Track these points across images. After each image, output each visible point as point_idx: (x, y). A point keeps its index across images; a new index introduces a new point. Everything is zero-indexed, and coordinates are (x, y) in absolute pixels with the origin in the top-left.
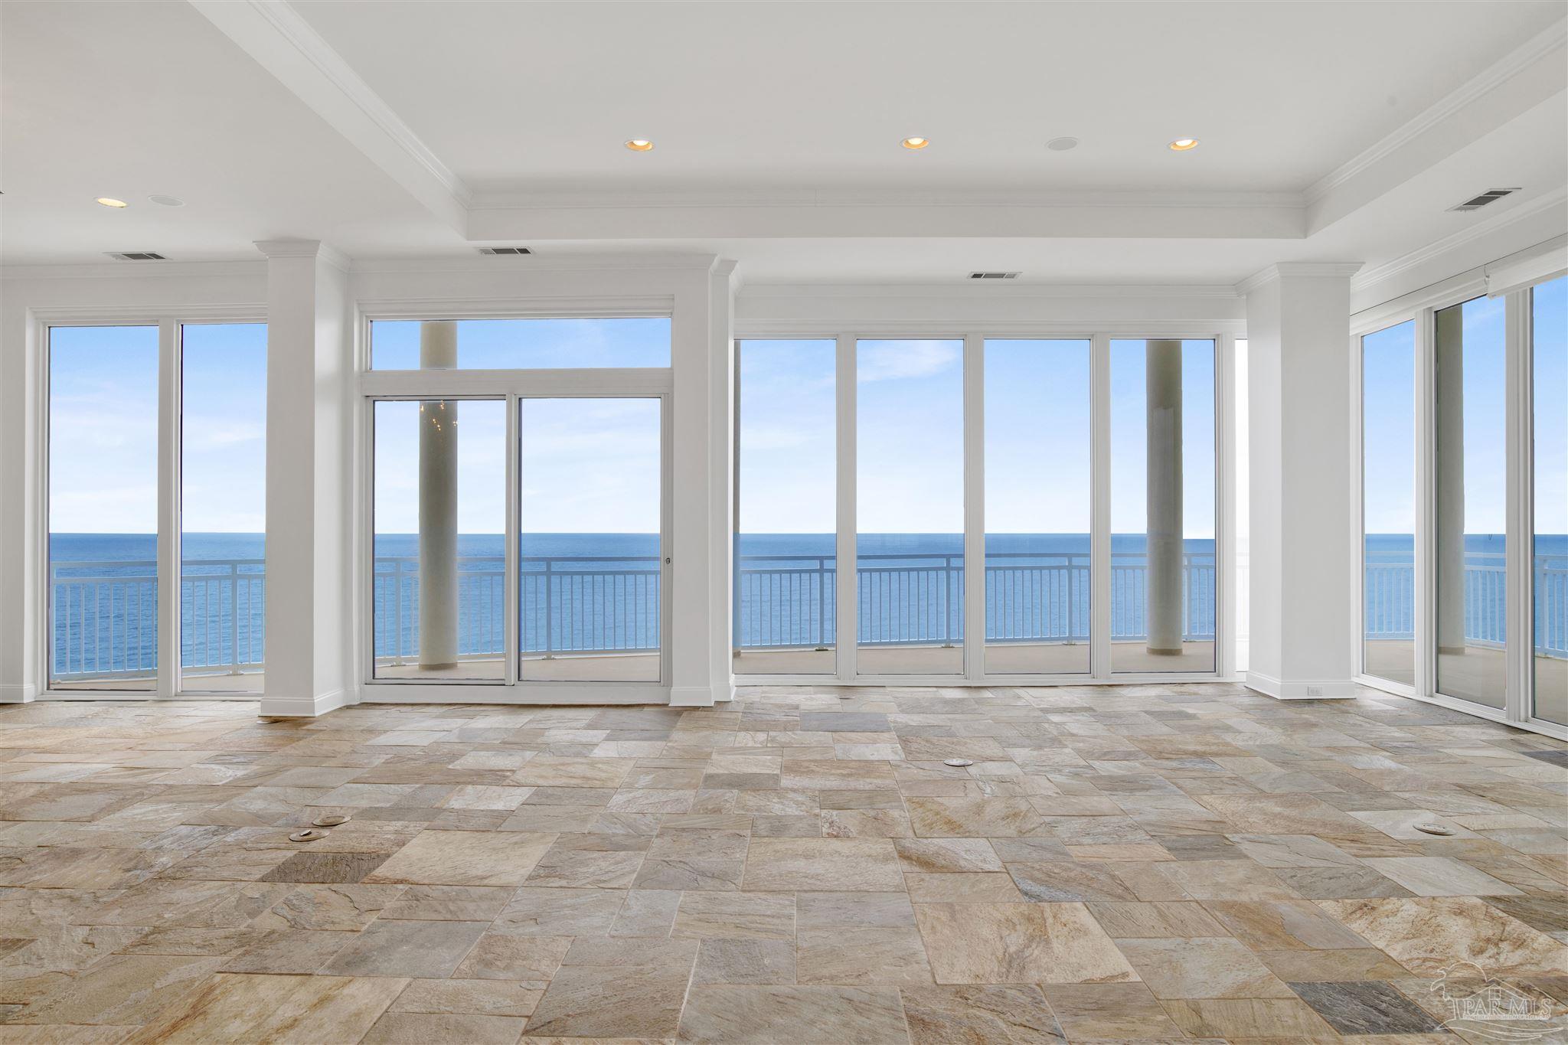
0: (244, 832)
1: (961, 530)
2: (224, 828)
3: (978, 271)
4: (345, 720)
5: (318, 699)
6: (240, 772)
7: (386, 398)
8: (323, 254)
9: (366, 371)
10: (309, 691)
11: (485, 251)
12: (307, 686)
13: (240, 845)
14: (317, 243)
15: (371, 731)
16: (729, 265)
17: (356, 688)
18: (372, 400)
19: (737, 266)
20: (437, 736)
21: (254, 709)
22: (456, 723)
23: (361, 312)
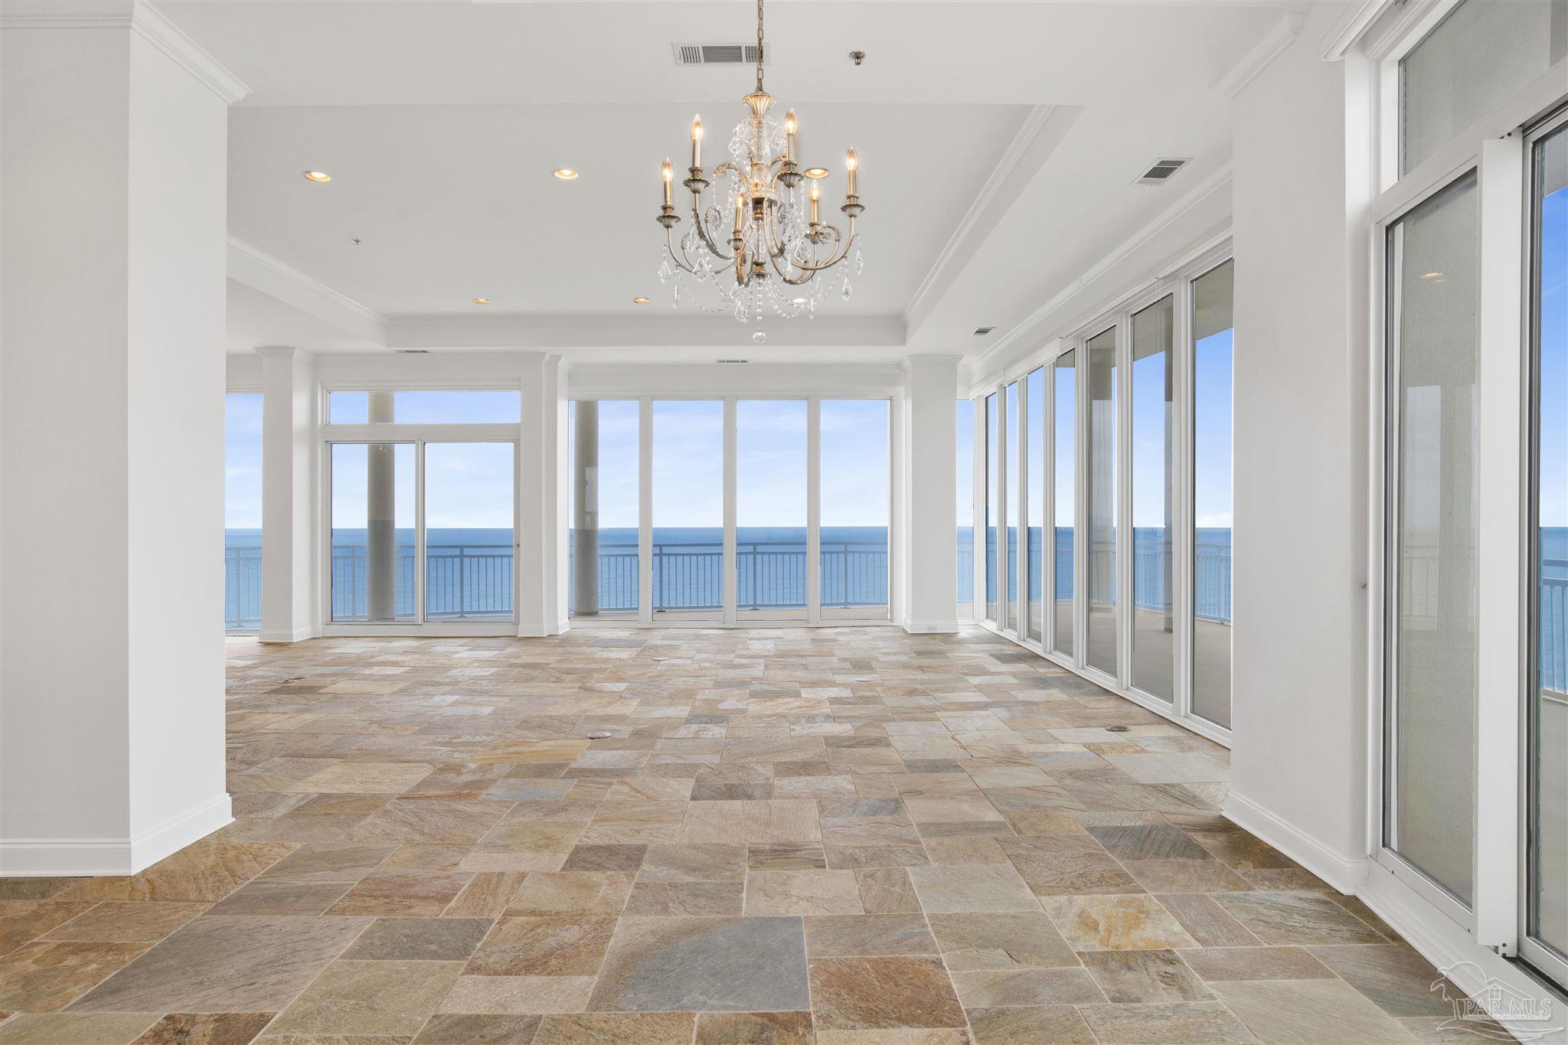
0: (254, 681)
1: (722, 526)
2: (244, 680)
3: (722, 359)
4: (313, 643)
5: (294, 632)
6: (249, 663)
7: (338, 442)
8: (296, 354)
9: (326, 425)
10: (290, 626)
11: (399, 352)
12: (288, 624)
13: (252, 684)
14: (294, 348)
15: (328, 648)
16: (556, 359)
17: (320, 627)
18: (330, 444)
19: (562, 358)
20: (364, 650)
21: (257, 639)
22: (379, 645)
23: (323, 388)
